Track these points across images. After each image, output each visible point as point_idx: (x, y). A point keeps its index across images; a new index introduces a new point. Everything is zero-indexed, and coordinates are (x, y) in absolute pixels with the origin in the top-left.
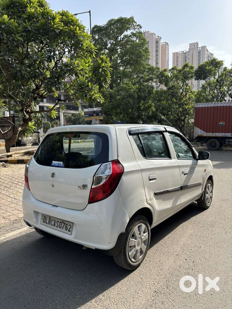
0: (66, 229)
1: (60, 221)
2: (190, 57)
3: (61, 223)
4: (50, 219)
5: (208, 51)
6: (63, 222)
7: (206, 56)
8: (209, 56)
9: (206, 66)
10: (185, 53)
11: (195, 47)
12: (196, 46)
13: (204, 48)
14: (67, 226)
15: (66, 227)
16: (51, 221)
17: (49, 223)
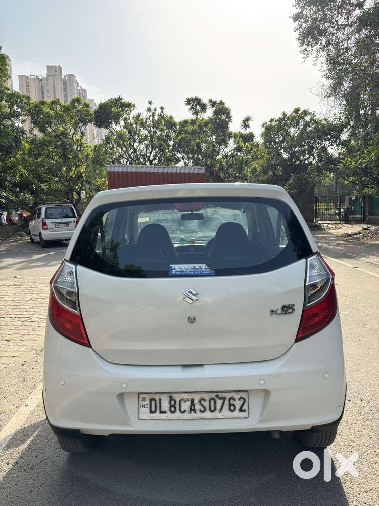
0: (232, 408)
1: (207, 397)
2: (50, 88)
3: (212, 402)
4: (172, 398)
5: (78, 84)
6: (217, 396)
7: (75, 91)
8: (80, 93)
9: (111, 107)
10: (41, 80)
11: (55, 73)
12: (57, 71)
13: (71, 77)
14: (232, 402)
15: (230, 405)
16: (178, 403)
17: (173, 409)
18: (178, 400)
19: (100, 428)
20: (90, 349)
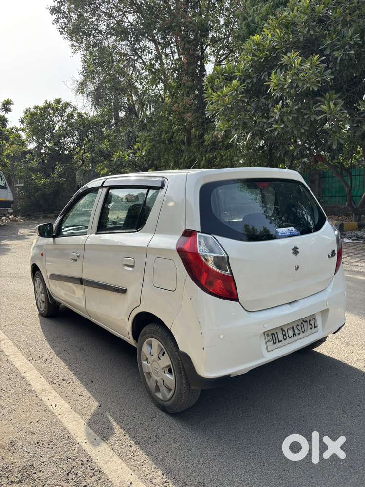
0: (311, 327)
1: (299, 324)
3: (302, 325)
4: (283, 330)
6: (303, 321)
14: (310, 323)
15: (310, 325)
16: (286, 332)
17: (285, 337)
18: (286, 330)
19: (255, 364)
20: (238, 303)
